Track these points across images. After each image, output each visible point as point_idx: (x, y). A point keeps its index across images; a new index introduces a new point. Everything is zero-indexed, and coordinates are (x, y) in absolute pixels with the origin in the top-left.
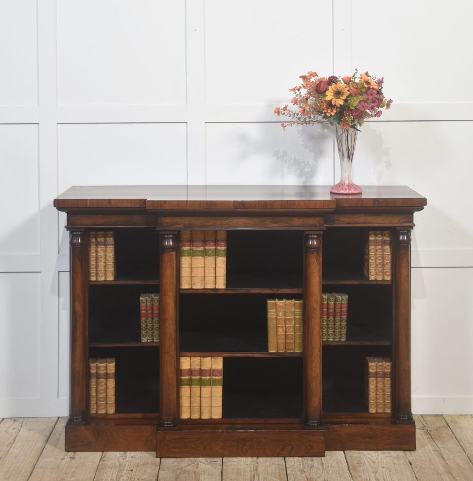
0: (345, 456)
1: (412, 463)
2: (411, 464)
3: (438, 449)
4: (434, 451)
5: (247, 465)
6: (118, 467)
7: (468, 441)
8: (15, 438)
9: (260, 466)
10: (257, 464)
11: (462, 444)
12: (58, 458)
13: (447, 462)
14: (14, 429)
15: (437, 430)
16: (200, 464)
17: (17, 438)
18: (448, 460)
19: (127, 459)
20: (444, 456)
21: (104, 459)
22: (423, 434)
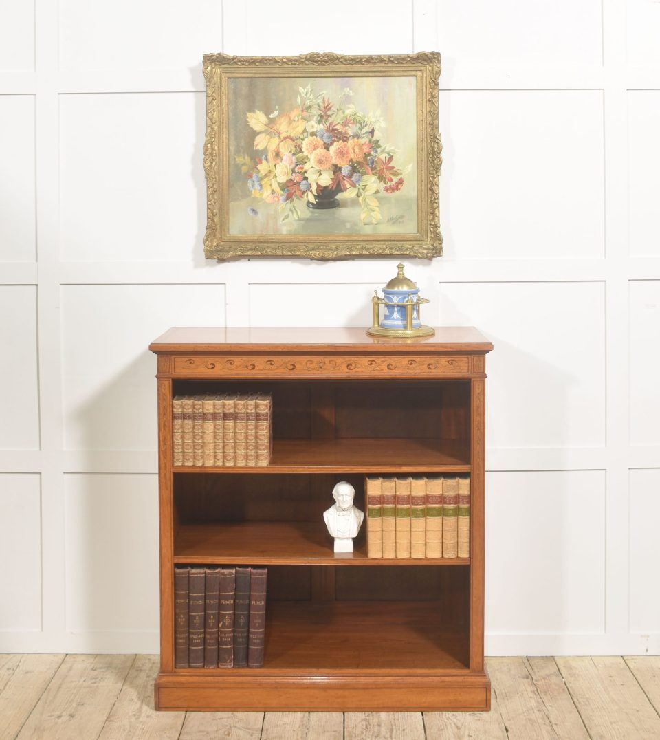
0: (423, 719)
1: (509, 729)
2: (507, 730)
3: (544, 708)
4: (539, 710)
5: (294, 730)
6: (126, 732)
7: (584, 695)
8: (7, 683)
9: (310, 733)
10: (307, 731)
11: (576, 701)
12: (53, 715)
13: (554, 726)
14: (8, 669)
15: (544, 679)
16: (233, 728)
17: (9, 683)
18: (556, 724)
19: (141, 719)
20: (551, 719)
21: (112, 719)
22: (526, 685)
